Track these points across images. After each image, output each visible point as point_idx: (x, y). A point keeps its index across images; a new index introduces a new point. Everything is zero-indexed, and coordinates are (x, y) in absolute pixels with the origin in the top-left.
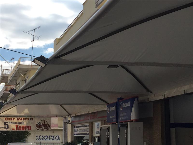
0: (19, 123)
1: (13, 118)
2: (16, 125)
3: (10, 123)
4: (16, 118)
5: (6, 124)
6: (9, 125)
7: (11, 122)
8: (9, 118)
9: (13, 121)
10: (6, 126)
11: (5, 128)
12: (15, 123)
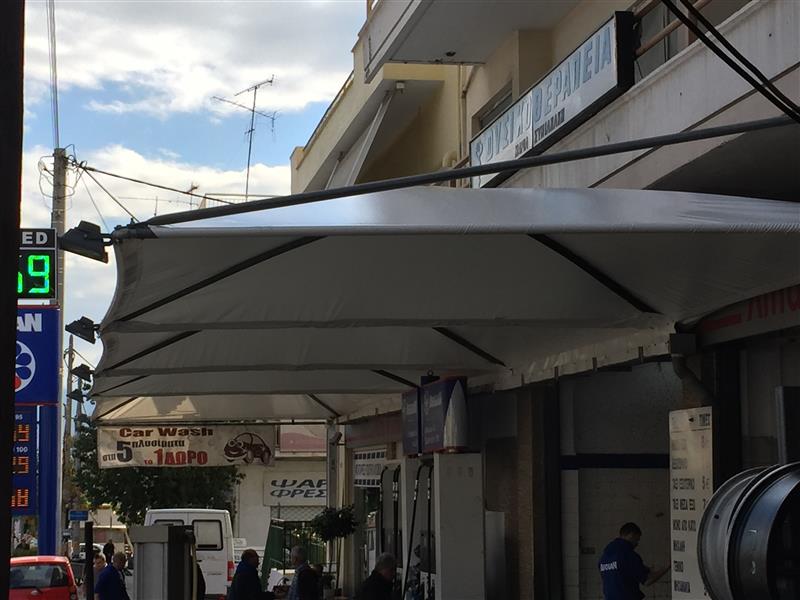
0: (164, 444)
1: (144, 430)
2: (157, 448)
3: (135, 444)
4: (156, 431)
5: (124, 445)
6: (134, 450)
7: (141, 441)
8: (133, 429)
9: (145, 439)
10: (124, 452)
11: (120, 457)
12: (154, 443)
